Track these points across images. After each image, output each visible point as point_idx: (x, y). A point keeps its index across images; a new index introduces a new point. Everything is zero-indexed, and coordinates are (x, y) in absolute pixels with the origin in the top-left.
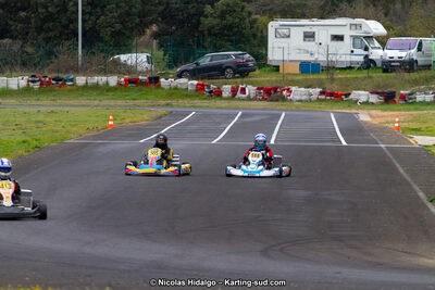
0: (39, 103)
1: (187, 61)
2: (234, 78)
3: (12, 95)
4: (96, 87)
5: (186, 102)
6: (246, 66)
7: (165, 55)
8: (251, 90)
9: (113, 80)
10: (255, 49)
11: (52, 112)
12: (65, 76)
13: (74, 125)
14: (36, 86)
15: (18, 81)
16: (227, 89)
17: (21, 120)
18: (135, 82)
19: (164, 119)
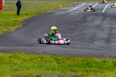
17: (37, 6)
19: (76, 5)
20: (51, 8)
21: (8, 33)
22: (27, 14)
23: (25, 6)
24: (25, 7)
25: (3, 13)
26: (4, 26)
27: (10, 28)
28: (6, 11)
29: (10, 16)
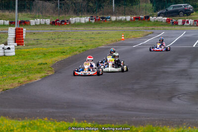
0: (94, 29)
1: (162, 8)
2: (184, 16)
3: (82, 26)
4: (120, 21)
5: (161, 27)
6: (189, 10)
7: (153, 6)
8: (191, 21)
9: (128, 18)
10: (194, 3)
11: (99, 33)
12: (106, 17)
13: (107, 39)
14: (93, 21)
15: (85, 19)
16: (180, 21)
17: (83, 37)
18: (138, 18)
19: (149, 35)
20: (106, 41)
21: (27, 85)
22: (64, 52)
23: (63, 38)
24: (61, 39)
25: (23, 50)
26: (22, 72)
27: (31, 76)
28: (29, 47)
29: (34, 55)
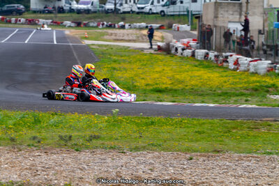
2: (16, 15)
6: (21, 11)
16: (13, 20)
